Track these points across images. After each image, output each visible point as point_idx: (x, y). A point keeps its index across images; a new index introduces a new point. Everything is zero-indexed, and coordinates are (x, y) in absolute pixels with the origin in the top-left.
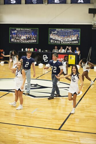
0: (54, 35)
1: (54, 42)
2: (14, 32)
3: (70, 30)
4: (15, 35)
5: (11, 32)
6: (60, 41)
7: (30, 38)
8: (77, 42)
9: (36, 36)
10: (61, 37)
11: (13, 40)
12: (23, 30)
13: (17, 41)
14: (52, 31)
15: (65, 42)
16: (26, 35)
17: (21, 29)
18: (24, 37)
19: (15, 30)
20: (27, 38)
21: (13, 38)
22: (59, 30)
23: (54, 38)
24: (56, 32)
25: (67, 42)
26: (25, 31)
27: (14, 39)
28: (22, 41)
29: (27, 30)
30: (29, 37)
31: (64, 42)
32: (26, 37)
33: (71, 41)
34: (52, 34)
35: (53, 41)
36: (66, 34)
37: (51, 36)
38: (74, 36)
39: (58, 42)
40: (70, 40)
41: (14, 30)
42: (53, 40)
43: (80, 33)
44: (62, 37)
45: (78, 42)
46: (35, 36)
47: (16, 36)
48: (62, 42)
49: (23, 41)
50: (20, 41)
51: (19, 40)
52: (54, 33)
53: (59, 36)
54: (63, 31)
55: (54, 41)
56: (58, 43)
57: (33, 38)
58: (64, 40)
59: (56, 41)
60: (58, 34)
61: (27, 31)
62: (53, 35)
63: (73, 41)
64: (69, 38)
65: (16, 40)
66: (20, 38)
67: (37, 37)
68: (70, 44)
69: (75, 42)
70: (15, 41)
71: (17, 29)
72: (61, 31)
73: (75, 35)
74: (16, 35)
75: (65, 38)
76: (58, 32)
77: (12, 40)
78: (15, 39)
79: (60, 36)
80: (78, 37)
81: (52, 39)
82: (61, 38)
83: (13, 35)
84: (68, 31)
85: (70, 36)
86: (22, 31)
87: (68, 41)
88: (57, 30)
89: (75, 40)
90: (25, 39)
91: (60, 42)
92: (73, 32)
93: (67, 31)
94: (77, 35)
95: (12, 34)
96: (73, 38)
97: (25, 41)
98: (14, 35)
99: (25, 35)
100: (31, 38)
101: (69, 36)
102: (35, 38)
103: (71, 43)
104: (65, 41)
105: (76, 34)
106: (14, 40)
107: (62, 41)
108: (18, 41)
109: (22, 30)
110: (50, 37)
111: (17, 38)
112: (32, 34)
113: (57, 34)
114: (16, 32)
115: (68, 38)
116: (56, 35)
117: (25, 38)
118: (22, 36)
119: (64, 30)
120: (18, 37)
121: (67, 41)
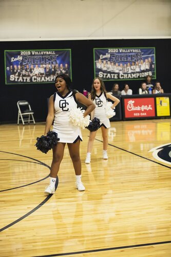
0: (105, 62)
1: (106, 76)
2: (16, 59)
3: (135, 51)
4: (17, 65)
5: (9, 61)
6: (118, 74)
7: (53, 70)
8: (150, 73)
9: (66, 65)
10: (119, 65)
11: (15, 79)
12: (37, 53)
13: (23, 79)
14: (101, 54)
15: (128, 76)
16: (44, 66)
17: (31, 53)
18: (38, 70)
19: (19, 54)
20: (47, 70)
21: (14, 73)
22: (115, 50)
23: (105, 69)
24: (108, 56)
25: (131, 76)
26: (41, 56)
27: (17, 74)
28: (35, 79)
29: (46, 55)
30: (50, 70)
31: (125, 76)
32: (45, 68)
33: (139, 72)
34: (100, 60)
35: (103, 75)
36: (129, 58)
37: (99, 65)
38: (144, 61)
39: (114, 76)
40: (138, 70)
41: (15, 55)
42: (104, 72)
43: (154, 55)
44: (121, 65)
45: (153, 74)
46: (64, 66)
47: (22, 69)
48: (122, 76)
49: (39, 79)
50: (31, 79)
51: (29, 76)
52: (104, 57)
53: (115, 64)
54: (122, 53)
55: (105, 74)
56: (114, 79)
57: (61, 71)
58: (126, 71)
59: (109, 75)
60: (113, 59)
61: (47, 57)
62: (103, 62)
63: (143, 71)
64: (134, 67)
65: (21, 78)
66: (31, 72)
67: (68, 68)
68: (136, 78)
69: (146, 74)
70: (18, 79)
71: (23, 53)
72: (119, 52)
73: (146, 60)
74: (21, 65)
75: (128, 68)
76: (112, 54)
77: (12, 78)
78: (19, 75)
79: (117, 64)
80: (151, 64)
81: (100, 70)
82: (120, 68)
83: (13, 67)
84: (132, 52)
85: (137, 63)
86: (35, 57)
87: (134, 73)
88: (110, 50)
89: (147, 70)
90: (43, 74)
91: (118, 76)
92: (143, 55)
93: (130, 52)
94: (150, 59)
95: (10, 64)
96: (143, 66)
97: (43, 78)
98: (15, 66)
99: (41, 66)
100: (55, 70)
101: (135, 63)
102: (64, 69)
103: (139, 76)
104: (128, 74)
105: (147, 58)
106: (17, 77)
107: (121, 73)
108: (26, 79)
109: (35, 55)
110: (96, 66)
111: (24, 72)
112: (58, 62)
113: (110, 59)
114: (20, 58)
115: (132, 67)
116: (109, 62)
117: (42, 71)
118: (34, 67)
119: (124, 51)
120: (26, 70)
121: (131, 73)
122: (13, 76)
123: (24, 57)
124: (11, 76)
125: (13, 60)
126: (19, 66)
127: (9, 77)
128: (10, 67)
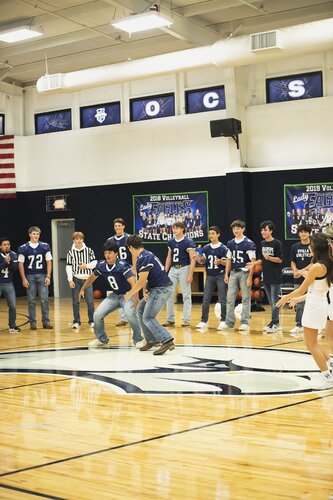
2: (299, 199)
5: (289, 201)
12: (329, 188)
18: (331, 217)
19: (304, 190)
21: (297, 222)
27: (301, 223)
41: (299, 192)
51: (317, 225)
66: (321, 220)
71: (310, 188)
74: (307, 208)
77: (294, 229)
83: (296, 212)
86: (328, 194)
95: (292, 206)
98: (298, 211)
109: (326, 191)
111: (310, 221)
114: (305, 197)
118: (326, 211)
120: (314, 218)
122: (296, 226)
123: (311, 194)
124: (293, 226)
125: (295, 200)
126: (304, 211)
127: (289, 228)
128: (291, 212)
